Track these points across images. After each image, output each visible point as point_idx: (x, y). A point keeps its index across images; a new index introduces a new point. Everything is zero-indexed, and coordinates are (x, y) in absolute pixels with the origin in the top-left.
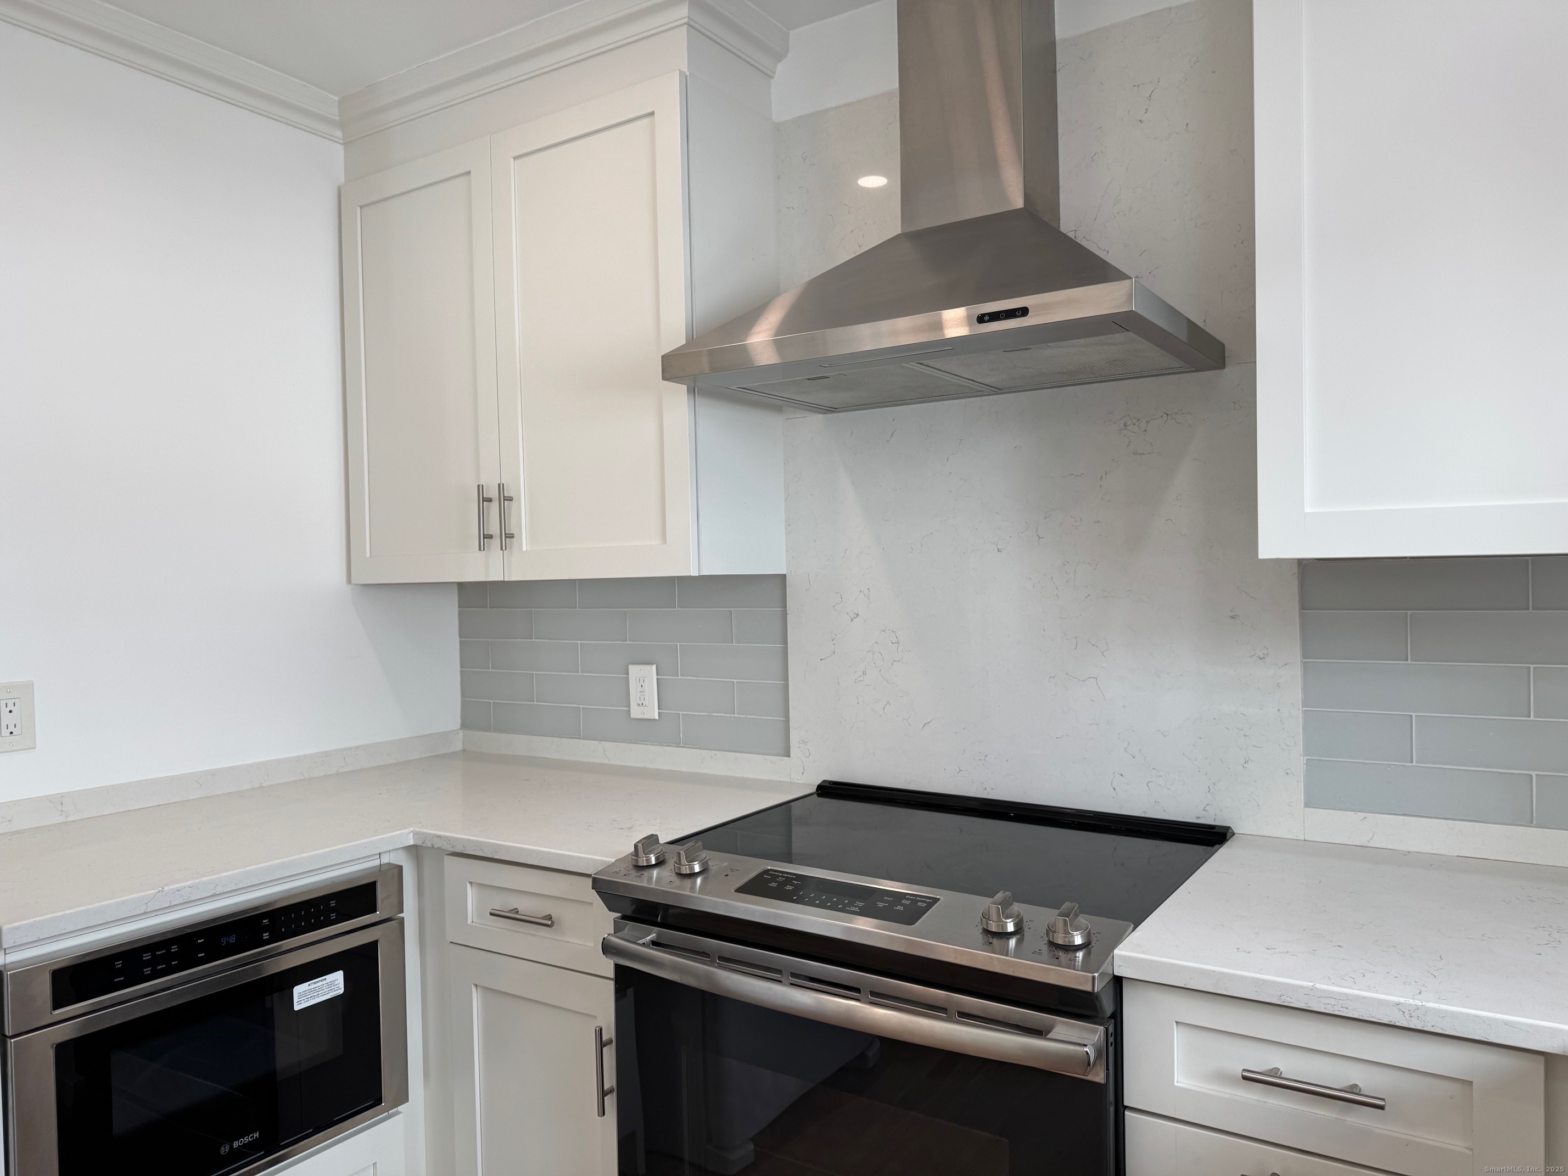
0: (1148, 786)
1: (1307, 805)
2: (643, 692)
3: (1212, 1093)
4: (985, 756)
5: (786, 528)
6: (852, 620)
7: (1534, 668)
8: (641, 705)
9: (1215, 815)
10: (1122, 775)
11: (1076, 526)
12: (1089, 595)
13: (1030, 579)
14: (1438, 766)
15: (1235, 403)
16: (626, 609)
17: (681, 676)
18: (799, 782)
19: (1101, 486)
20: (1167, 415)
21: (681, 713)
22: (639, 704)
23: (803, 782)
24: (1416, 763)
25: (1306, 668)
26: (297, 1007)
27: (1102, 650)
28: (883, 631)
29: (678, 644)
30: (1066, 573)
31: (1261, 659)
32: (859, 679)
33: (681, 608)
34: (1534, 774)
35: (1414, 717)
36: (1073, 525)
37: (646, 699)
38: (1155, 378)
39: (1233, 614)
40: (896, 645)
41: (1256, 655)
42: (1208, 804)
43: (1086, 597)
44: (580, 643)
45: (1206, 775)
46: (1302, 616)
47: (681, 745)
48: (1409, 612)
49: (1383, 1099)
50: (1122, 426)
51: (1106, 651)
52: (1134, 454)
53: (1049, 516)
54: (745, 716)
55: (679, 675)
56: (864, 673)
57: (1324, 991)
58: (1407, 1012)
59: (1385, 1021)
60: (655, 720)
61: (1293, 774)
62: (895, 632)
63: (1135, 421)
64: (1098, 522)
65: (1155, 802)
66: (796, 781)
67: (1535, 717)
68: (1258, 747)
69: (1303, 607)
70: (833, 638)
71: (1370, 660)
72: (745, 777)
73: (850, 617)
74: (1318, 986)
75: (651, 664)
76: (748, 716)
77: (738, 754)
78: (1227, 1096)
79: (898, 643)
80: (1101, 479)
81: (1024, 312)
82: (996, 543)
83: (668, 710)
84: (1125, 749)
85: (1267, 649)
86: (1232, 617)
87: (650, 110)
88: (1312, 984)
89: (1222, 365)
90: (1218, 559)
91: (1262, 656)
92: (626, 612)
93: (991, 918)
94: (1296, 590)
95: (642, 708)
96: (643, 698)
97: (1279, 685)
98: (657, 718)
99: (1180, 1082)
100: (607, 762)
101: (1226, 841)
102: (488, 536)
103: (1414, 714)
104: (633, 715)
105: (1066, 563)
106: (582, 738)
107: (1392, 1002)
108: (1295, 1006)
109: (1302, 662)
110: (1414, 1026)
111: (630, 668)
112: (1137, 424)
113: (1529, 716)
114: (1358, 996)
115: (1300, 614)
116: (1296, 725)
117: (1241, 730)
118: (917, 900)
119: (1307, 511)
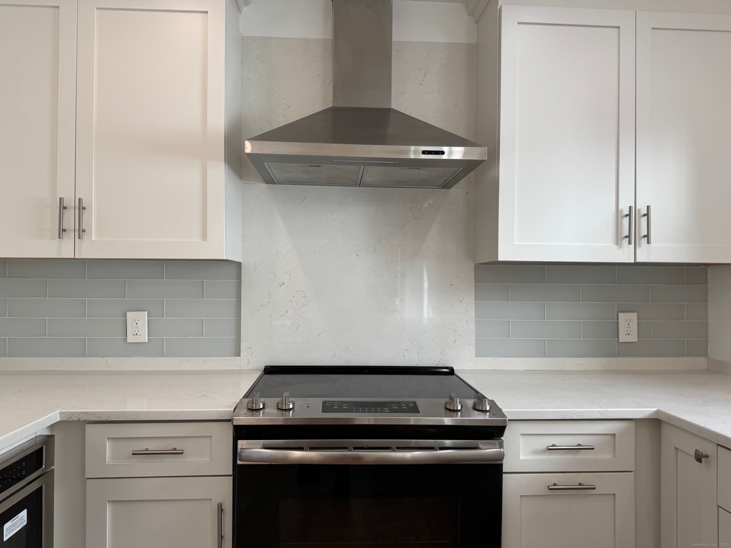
0: (418, 354)
1: (476, 356)
2: (138, 327)
3: (535, 459)
4: (348, 347)
5: (242, 239)
6: (280, 286)
7: (546, 303)
8: (136, 334)
9: (443, 363)
10: (407, 350)
11: (391, 247)
12: (396, 276)
13: (371, 268)
14: (518, 338)
15: (454, 203)
16: (126, 280)
17: (166, 317)
18: (246, 369)
19: (402, 231)
20: (429, 204)
21: (164, 338)
22: (134, 335)
23: (248, 368)
24: (511, 338)
28: (298, 291)
29: (164, 299)
30: (387, 266)
31: (461, 301)
32: (283, 315)
33: (168, 279)
34: (546, 339)
35: (510, 321)
36: (390, 246)
37: (140, 331)
38: (424, 189)
39: (451, 284)
40: (305, 298)
41: (459, 300)
42: (441, 359)
43: (395, 277)
44: (87, 300)
45: (440, 347)
47: (164, 356)
48: (509, 284)
50: (411, 207)
51: (402, 299)
52: (415, 218)
53: (380, 242)
54: (210, 337)
55: (164, 316)
56: (286, 312)
57: (577, 411)
58: (602, 413)
59: (595, 418)
60: (146, 343)
61: (471, 345)
62: (304, 292)
63: (416, 205)
64: (400, 245)
65: (421, 360)
66: (244, 368)
67: (546, 320)
68: (459, 335)
69: (475, 281)
70: (269, 295)
71: (497, 301)
72: (210, 369)
73: (279, 284)
75: (145, 311)
76: (211, 337)
77: (205, 358)
78: (539, 459)
79: (305, 297)
80: (402, 228)
81: (443, 153)
82: (356, 252)
83: (155, 337)
84: (409, 339)
85: (463, 297)
86: (451, 285)
87: (205, 10)
88: (573, 409)
90: (446, 263)
91: (462, 300)
92: (125, 281)
93: (453, 404)
94: (474, 275)
95: (136, 336)
96: (137, 331)
97: (467, 311)
98: (147, 341)
99: (522, 457)
100: (109, 369)
101: (455, 372)
102: (62, 231)
103: (510, 320)
104: (129, 341)
105: (386, 262)
106: (88, 356)
107: (598, 411)
108: (566, 418)
109: (475, 302)
110: (603, 418)
111: (128, 313)
112: (417, 206)
113: (545, 320)
114: (587, 411)
115: (475, 284)
116: (472, 326)
117: (453, 329)
118: (407, 404)
119: (515, 243)
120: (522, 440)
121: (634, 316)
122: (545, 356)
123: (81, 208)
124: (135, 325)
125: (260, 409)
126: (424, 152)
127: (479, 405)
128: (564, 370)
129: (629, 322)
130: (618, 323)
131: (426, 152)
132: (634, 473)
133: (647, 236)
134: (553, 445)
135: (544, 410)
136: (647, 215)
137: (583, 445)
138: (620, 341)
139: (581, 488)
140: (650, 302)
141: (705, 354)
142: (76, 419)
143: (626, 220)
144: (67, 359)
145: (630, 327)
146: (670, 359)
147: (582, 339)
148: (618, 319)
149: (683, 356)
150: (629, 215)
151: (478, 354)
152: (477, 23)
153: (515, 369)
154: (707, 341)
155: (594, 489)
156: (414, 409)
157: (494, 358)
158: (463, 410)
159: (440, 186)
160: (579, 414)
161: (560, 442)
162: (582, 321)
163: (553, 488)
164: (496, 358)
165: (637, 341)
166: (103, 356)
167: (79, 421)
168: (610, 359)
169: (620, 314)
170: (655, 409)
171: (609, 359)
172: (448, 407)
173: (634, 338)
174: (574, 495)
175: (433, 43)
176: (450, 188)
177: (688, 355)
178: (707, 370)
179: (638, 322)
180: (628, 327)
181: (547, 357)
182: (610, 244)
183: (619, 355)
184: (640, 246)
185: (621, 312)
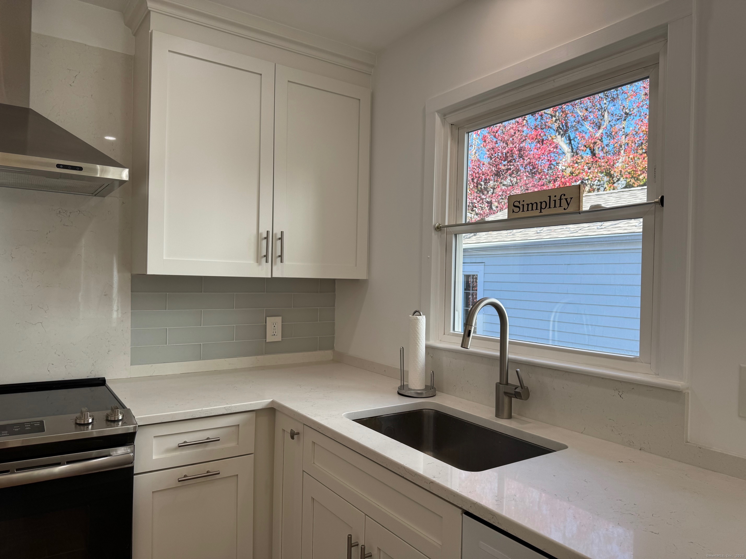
0: (65, 367)
1: (132, 365)
7: (203, 310)
9: (95, 375)
10: (53, 364)
11: (33, 254)
12: (39, 285)
13: (7, 277)
14: (174, 345)
15: (109, 211)
19: (47, 237)
20: (80, 211)
24: (168, 344)
25: (132, 314)
27: (45, 310)
30: (27, 275)
34: (202, 344)
36: (31, 253)
38: (74, 195)
39: (105, 294)
42: (91, 371)
45: (92, 359)
48: (168, 293)
49: (219, 438)
50: (58, 212)
51: (47, 310)
52: (63, 225)
53: (18, 248)
57: (205, 410)
58: (227, 409)
59: (221, 413)
61: (126, 353)
64: (45, 253)
65: (67, 374)
68: (114, 345)
69: (132, 292)
71: (154, 310)
74: (203, 409)
78: (171, 456)
80: (47, 234)
81: (80, 169)
84: (55, 353)
85: (118, 307)
89: (106, 196)
90: (98, 272)
93: (83, 418)
94: (130, 285)
97: (122, 321)
99: (154, 457)
101: (106, 382)
103: (168, 328)
105: (26, 271)
107: (223, 407)
108: (196, 417)
109: (131, 312)
110: (228, 413)
112: (65, 212)
113: (202, 326)
114: (214, 408)
115: (131, 294)
116: (128, 335)
117: (107, 339)
118: (32, 424)
119: (164, 258)
120: (155, 442)
121: (279, 320)
122: (200, 359)
126: (58, 166)
127: (111, 416)
128: (217, 370)
129: (274, 325)
130: (266, 325)
131: (61, 166)
132: (253, 455)
133: (281, 256)
134: (185, 442)
135: (174, 412)
136: (281, 239)
137: (211, 438)
138: (267, 341)
139: (209, 475)
140: (292, 308)
141: (332, 348)
143: (264, 242)
145: (275, 329)
146: (306, 354)
147: (234, 341)
148: (266, 323)
149: (316, 350)
150: (267, 238)
151: (134, 362)
152: (135, 35)
153: (170, 373)
154: (334, 337)
155: (219, 474)
156: (40, 428)
157: (150, 365)
158: (95, 423)
159: (92, 194)
160: (207, 412)
161: (190, 438)
162: (235, 325)
163: (184, 480)
164: (152, 365)
165: (280, 340)
168: (259, 357)
169: (268, 318)
170: (271, 400)
171: (257, 357)
172: (78, 422)
173: (278, 338)
174: (203, 482)
175: (86, 45)
176: (104, 197)
177: (320, 349)
178: (333, 360)
179: (282, 324)
180: (273, 329)
181: (202, 360)
182: (252, 262)
183: (267, 353)
184: (275, 264)
185: (268, 316)
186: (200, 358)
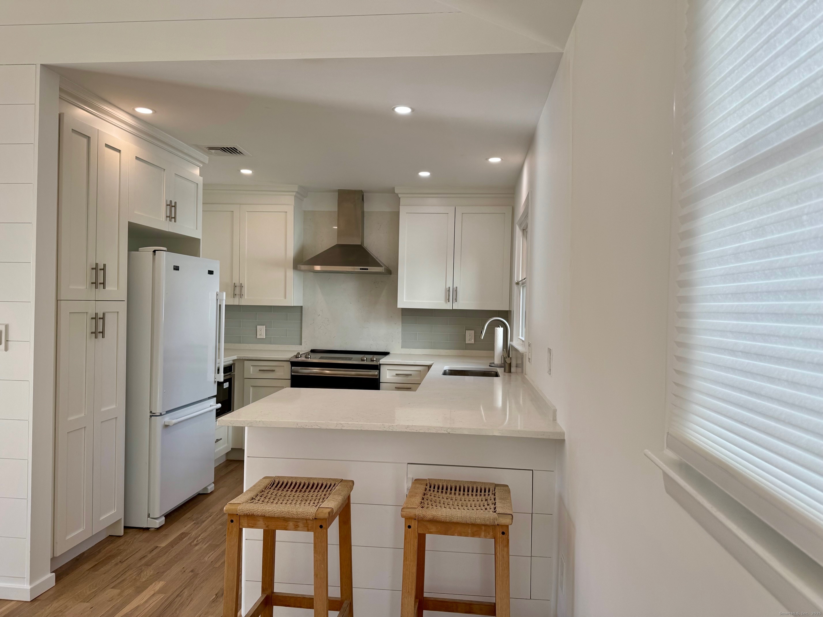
0: (376, 346)
1: (401, 348)
6: (318, 316)
7: (434, 325)
10: (372, 345)
19: (370, 293)
20: (382, 281)
21: (272, 337)
23: (306, 349)
24: (417, 340)
25: (402, 326)
26: (224, 388)
28: (325, 318)
29: (272, 321)
32: (319, 328)
33: (273, 313)
35: (417, 333)
41: (395, 323)
42: (386, 349)
44: (242, 320)
46: (402, 317)
47: (272, 344)
49: (411, 374)
50: (374, 282)
51: (370, 323)
52: (376, 288)
54: (290, 337)
55: (272, 328)
56: (321, 327)
61: (400, 343)
66: (303, 350)
68: (394, 339)
69: (402, 315)
70: (314, 320)
71: (411, 324)
75: (264, 325)
77: (288, 345)
79: (329, 321)
80: (370, 291)
81: (367, 269)
83: (268, 336)
84: (373, 340)
87: (286, 211)
89: (391, 274)
92: (257, 313)
93: (364, 358)
94: (401, 312)
95: (260, 336)
96: (261, 333)
97: (398, 328)
98: (265, 338)
99: (387, 377)
100: (250, 349)
102: (235, 295)
104: (258, 338)
106: (242, 343)
107: (413, 362)
109: (402, 324)
110: (415, 364)
111: (258, 326)
113: (433, 333)
116: (400, 335)
117: (392, 336)
119: (404, 301)
120: (388, 371)
121: (473, 332)
123: (241, 286)
124: (260, 331)
125: (299, 357)
126: (361, 269)
129: (470, 335)
133: (456, 299)
136: (456, 290)
138: (466, 343)
142: (242, 358)
144: (233, 344)
145: (471, 337)
146: (488, 352)
147: (449, 341)
148: (465, 333)
150: (449, 290)
151: (402, 347)
158: (367, 360)
160: (406, 363)
162: (449, 334)
166: (248, 343)
167: (242, 359)
171: (460, 350)
173: (472, 342)
175: (384, 211)
179: (474, 334)
180: (469, 337)
181: (433, 349)
182: (443, 301)
183: (466, 349)
184: (454, 303)
185: (467, 330)
186: (431, 348)
